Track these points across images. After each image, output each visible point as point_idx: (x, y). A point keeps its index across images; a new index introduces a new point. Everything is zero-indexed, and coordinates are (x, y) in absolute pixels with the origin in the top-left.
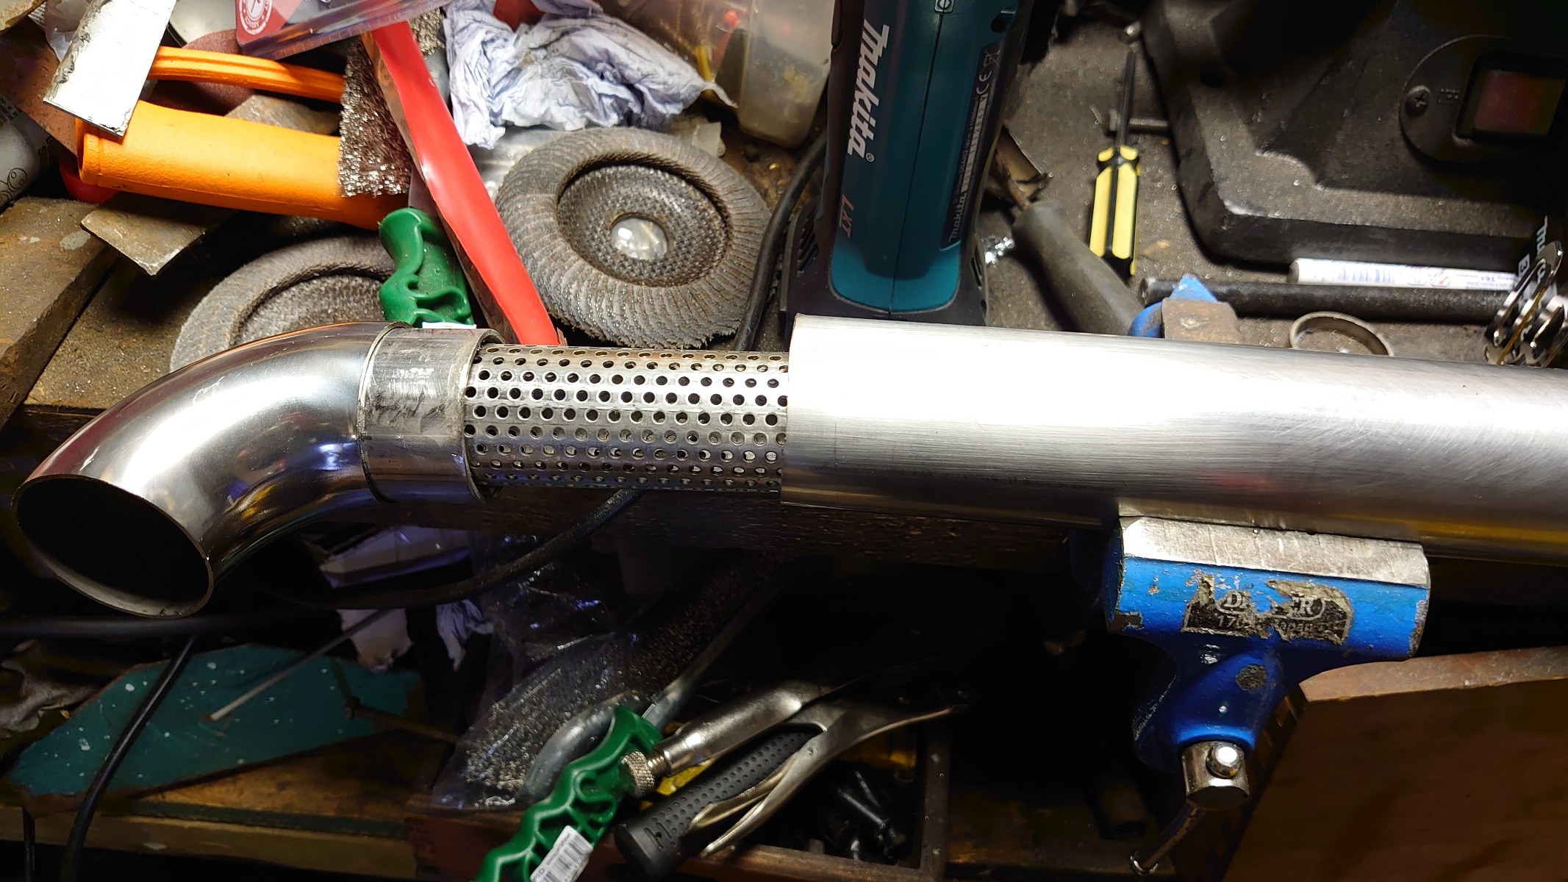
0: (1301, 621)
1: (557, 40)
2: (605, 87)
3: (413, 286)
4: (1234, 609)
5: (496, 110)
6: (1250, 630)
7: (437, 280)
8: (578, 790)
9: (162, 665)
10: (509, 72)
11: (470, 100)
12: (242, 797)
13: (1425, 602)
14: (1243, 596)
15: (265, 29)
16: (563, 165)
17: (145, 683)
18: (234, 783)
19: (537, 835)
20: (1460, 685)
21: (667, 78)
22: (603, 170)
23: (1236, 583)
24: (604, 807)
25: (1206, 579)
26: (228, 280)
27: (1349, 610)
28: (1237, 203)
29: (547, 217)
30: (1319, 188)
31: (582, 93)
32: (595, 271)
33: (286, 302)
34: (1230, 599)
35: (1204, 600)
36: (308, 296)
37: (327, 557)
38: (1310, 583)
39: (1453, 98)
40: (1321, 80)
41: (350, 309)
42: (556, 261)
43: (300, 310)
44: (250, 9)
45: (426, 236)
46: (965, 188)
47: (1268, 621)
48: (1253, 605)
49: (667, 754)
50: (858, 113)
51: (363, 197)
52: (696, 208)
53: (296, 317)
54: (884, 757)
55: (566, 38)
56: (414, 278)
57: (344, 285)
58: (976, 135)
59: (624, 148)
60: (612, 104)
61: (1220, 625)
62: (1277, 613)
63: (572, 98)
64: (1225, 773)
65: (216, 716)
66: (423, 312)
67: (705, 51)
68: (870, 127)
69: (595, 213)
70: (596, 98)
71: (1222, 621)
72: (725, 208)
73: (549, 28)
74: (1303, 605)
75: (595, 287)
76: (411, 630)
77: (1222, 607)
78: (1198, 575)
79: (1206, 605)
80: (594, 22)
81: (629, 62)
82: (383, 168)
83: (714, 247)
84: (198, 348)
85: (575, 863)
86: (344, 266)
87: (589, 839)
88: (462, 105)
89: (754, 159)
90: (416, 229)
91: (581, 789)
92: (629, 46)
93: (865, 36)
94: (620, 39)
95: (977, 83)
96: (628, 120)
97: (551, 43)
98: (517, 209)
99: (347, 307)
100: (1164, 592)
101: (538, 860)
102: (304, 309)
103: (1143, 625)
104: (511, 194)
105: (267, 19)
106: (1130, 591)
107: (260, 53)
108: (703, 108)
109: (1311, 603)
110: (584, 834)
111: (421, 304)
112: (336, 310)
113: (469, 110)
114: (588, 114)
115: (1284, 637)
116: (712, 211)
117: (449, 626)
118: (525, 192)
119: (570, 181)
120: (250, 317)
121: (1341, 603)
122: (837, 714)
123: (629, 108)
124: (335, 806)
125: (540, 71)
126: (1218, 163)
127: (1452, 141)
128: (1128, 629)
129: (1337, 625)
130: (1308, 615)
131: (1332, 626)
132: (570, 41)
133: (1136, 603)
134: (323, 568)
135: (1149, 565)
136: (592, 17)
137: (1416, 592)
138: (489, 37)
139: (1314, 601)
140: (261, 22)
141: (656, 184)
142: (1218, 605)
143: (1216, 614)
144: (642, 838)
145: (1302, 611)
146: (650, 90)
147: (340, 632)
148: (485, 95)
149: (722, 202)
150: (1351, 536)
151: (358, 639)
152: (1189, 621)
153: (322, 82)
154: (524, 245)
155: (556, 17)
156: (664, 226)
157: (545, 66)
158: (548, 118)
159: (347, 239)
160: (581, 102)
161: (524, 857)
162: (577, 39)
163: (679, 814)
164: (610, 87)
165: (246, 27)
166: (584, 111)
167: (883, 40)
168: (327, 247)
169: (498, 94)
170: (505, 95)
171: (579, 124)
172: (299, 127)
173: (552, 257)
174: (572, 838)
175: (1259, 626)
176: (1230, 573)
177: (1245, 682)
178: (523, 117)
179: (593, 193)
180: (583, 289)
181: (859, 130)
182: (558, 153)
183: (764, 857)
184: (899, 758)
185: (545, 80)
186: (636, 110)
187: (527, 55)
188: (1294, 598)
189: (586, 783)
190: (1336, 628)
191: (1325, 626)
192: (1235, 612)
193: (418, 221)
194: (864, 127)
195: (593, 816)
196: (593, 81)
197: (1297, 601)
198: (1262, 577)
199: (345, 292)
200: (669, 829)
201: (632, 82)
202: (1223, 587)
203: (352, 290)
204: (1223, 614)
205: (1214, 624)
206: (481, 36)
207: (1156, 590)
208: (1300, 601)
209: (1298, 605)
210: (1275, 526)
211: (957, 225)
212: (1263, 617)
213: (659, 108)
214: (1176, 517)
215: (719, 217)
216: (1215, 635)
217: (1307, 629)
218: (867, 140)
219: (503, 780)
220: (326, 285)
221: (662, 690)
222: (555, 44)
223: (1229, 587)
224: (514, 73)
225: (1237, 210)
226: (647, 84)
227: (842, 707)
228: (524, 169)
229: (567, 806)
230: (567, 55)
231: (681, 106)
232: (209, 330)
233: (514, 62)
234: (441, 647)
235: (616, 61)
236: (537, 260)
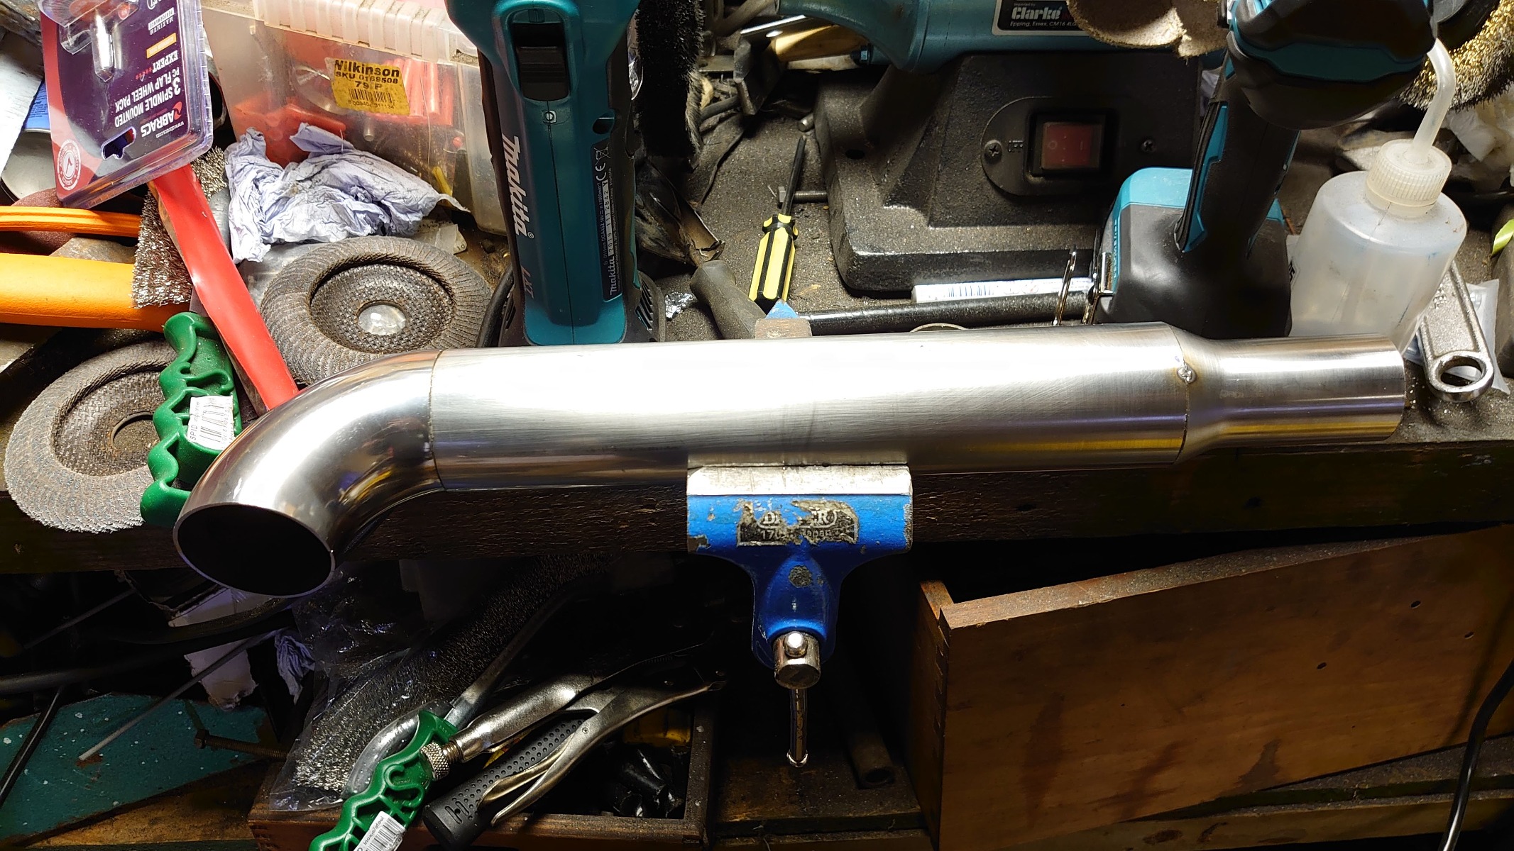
0: (821, 529)
1: (319, 172)
2: (358, 206)
3: (185, 371)
4: (771, 525)
5: (268, 231)
6: (786, 539)
7: (207, 364)
8: (389, 782)
9: (33, 718)
10: (278, 200)
11: (243, 225)
12: (118, 835)
13: (909, 506)
14: (775, 514)
15: (77, 185)
16: (316, 269)
17: (21, 736)
18: (111, 824)
19: (354, 821)
20: (1074, 605)
21: (406, 193)
22: (351, 271)
23: (769, 505)
24: (413, 794)
25: (747, 505)
26: (52, 386)
27: (854, 516)
28: (861, 248)
29: (301, 309)
30: (931, 228)
31: (340, 211)
32: (339, 346)
33: (99, 397)
34: (766, 518)
35: (748, 521)
36: (117, 392)
37: (174, 614)
38: (824, 500)
39: (1019, 146)
40: (920, 144)
41: (152, 398)
42: (307, 342)
43: (112, 402)
44: (65, 171)
45: (199, 333)
46: (611, 253)
47: (797, 532)
48: (784, 520)
49: (460, 743)
50: (515, 203)
51: (151, 309)
52: (429, 292)
53: (108, 408)
54: (661, 735)
55: (326, 170)
56: (187, 365)
57: (146, 379)
58: (608, 212)
59: (366, 251)
60: (365, 218)
61: (764, 538)
62: (802, 524)
63: (334, 217)
64: (797, 654)
65: (83, 757)
66: (191, 389)
67: (441, 171)
68: (525, 213)
69: (343, 304)
70: (352, 215)
71: (764, 535)
72: (451, 288)
73: (312, 163)
74: (820, 517)
75: (338, 358)
76: (255, 673)
77: (762, 523)
78: (742, 503)
79: (751, 524)
80: (347, 156)
81: (374, 184)
82: (169, 284)
83: (443, 320)
84: (26, 439)
85: (391, 843)
86: (144, 364)
87: (401, 822)
88: (238, 229)
89: (491, 250)
90: (191, 328)
91: (392, 782)
92: (374, 172)
93: (505, 145)
94: (368, 167)
95: (596, 173)
96: (382, 230)
97: (314, 175)
98: (277, 306)
99: (150, 396)
100: (719, 518)
101: (356, 840)
102: (115, 401)
103: (709, 545)
104: (273, 295)
105: (78, 177)
106: (695, 520)
107: (76, 204)
108: (440, 214)
109: (826, 515)
110: (396, 817)
111: (190, 383)
112: (140, 400)
113: (243, 233)
114: (347, 228)
115: (811, 542)
116: (442, 293)
117: (286, 667)
118: (285, 293)
119: (322, 281)
120: (69, 411)
121: (848, 513)
122: (609, 699)
123: (380, 220)
124: (200, 832)
125: (306, 198)
126: (852, 217)
127: (1026, 180)
128: (699, 549)
129: (848, 529)
130: (825, 524)
131: (845, 529)
132: (328, 172)
133: (701, 528)
134: (171, 624)
135: (705, 500)
136: (345, 152)
137: (902, 499)
138: (260, 175)
139: (828, 513)
140: (74, 179)
141: (396, 277)
142: (758, 523)
143: (759, 530)
144: (447, 818)
145: (820, 521)
146: (393, 204)
147: (191, 678)
148: (257, 220)
149: (448, 284)
150: (855, 465)
151: (207, 682)
152: (741, 537)
153: (125, 222)
154: (282, 333)
155: (318, 155)
156: (402, 308)
157: (310, 193)
158: (315, 234)
159: (148, 344)
160: (341, 218)
161: (344, 839)
162: (333, 170)
163: (475, 793)
164: (361, 205)
165: (63, 185)
166: (344, 225)
167: (517, 147)
168: (131, 352)
169: (270, 218)
170: (274, 220)
171: (341, 236)
172: (112, 260)
173: (304, 339)
174: (385, 821)
175: (792, 536)
176: (764, 499)
177: (797, 580)
178: (292, 235)
179: (343, 288)
180: (329, 361)
181: (519, 216)
182: (312, 261)
183: (551, 823)
184: (673, 735)
185: (311, 204)
186: (386, 221)
187: (294, 186)
188: (813, 512)
189: (394, 775)
190: (848, 531)
191: (839, 530)
192: (772, 527)
193: (192, 322)
194: (521, 212)
195: (404, 803)
196: (349, 203)
197: (816, 514)
198: (788, 500)
199: (147, 385)
200: (467, 805)
201: (379, 199)
202: (760, 509)
203: (152, 383)
204: (764, 529)
205: (759, 537)
206: (253, 174)
207: (713, 517)
208: (818, 514)
209: (816, 517)
210: (800, 463)
211: (613, 281)
212: (793, 529)
213: (403, 217)
214: (727, 465)
215: (448, 297)
216: (762, 546)
217: (827, 534)
218: (525, 222)
219: (329, 783)
220: (131, 381)
221: (460, 695)
222: (318, 175)
223: (765, 509)
224: (283, 201)
225: (862, 253)
226: (389, 200)
227: (613, 693)
228: (284, 276)
229: (380, 795)
230: (328, 183)
231: (420, 214)
232: (35, 425)
233: (281, 193)
234: (283, 684)
235: (365, 184)
236: (292, 343)
